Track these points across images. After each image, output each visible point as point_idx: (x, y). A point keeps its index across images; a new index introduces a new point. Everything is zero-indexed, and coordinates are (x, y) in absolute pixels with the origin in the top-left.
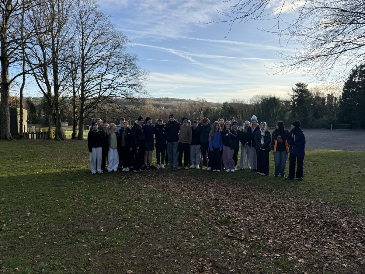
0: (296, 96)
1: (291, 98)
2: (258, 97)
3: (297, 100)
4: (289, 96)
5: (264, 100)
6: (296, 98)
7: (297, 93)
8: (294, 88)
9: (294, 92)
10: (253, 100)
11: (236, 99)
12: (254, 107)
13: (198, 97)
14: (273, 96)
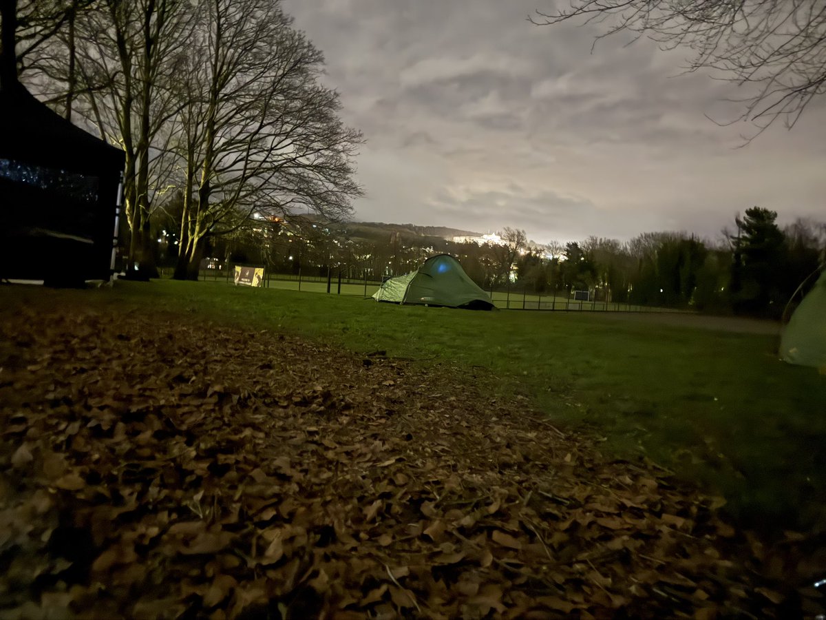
0: (745, 238)
1: (732, 244)
2: (653, 236)
3: (745, 250)
4: (726, 240)
5: (665, 245)
6: (744, 244)
7: (749, 231)
8: (742, 220)
9: (741, 229)
10: (639, 241)
11: (601, 240)
12: (641, 260)
13: (508, 228)
14: (688, 236)
